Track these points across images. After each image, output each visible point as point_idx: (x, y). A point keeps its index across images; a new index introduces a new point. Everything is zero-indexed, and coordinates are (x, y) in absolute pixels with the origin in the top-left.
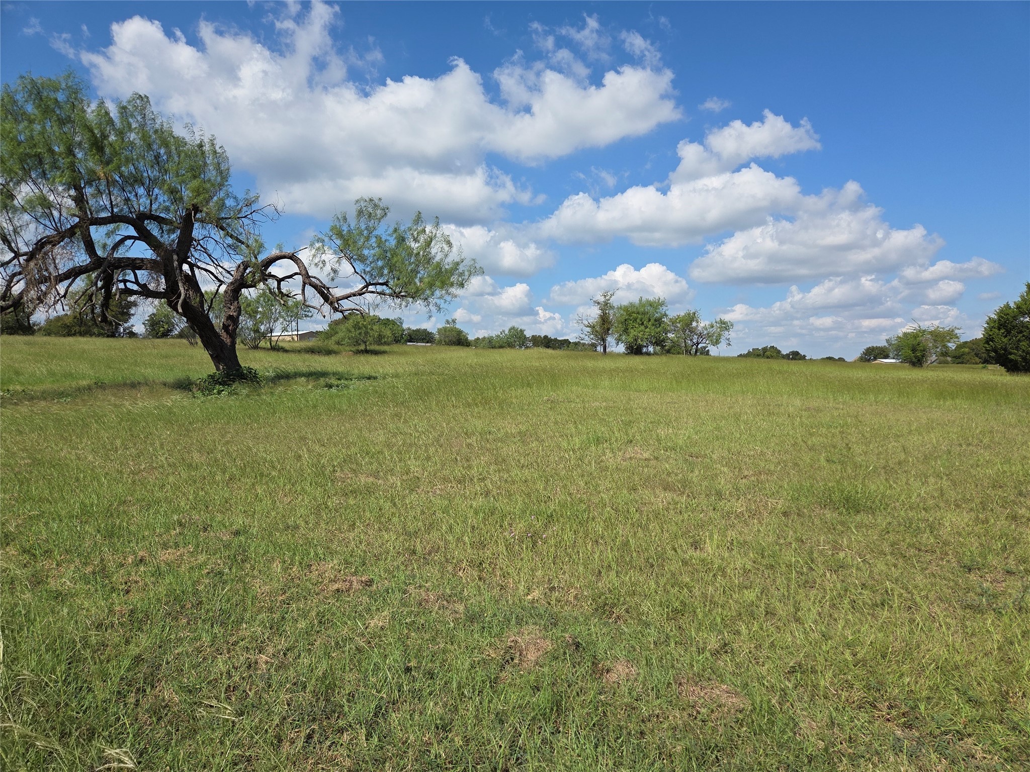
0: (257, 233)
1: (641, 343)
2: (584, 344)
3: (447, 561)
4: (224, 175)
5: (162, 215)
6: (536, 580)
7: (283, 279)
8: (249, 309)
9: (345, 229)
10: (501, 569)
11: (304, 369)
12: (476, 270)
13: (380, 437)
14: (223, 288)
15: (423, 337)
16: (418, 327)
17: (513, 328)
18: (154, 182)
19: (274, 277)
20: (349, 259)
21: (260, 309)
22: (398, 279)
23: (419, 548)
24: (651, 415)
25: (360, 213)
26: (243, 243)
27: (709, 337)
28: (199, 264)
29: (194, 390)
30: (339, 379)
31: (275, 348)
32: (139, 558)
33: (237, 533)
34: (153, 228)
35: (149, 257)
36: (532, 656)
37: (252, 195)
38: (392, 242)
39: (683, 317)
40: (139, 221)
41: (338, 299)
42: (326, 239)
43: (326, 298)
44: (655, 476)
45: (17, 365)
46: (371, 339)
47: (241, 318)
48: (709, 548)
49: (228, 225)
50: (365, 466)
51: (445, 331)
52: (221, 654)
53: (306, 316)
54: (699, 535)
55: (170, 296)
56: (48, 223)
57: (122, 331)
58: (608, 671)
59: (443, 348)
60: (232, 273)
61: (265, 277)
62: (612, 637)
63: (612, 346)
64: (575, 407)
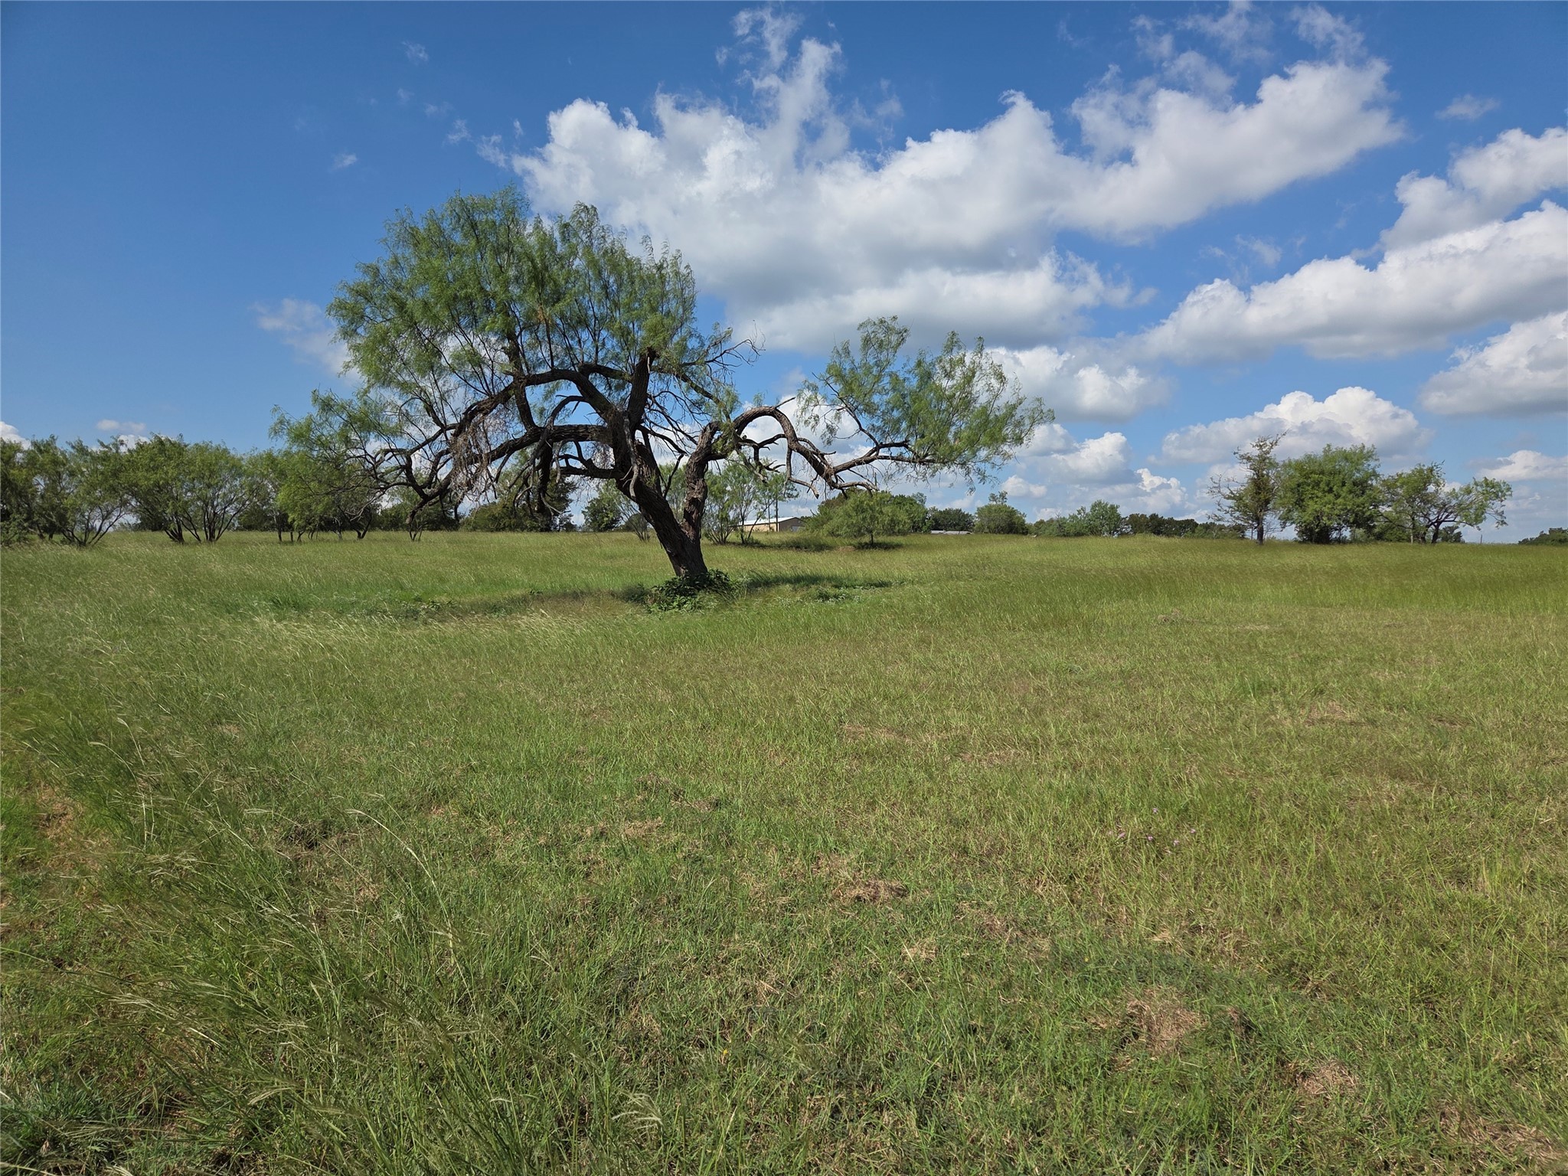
0: (728, 382)
1: (1328, 523)
2: (1221, 527)
3: (1017, 868)
4: (687, 304)
5: (611, 366)
6: (1166, 912)
7: (762, 445)
8: (714, 488)
9: (847, 366)
10: (1106, 889)
11: (788, 572)
12: (1042, 415)
13: (903, 672)
14: (685, 460)
15: (955, 521)
16: (948, 507)
17: (1098, 504)
18: (601, 321)
19: (750, 442)
20: (852, 411)
21: (729, 488)
22: (923, 436)
23: (972, 845)
24: (1355, 647)
25: (867, 342)
26: (710, 397)
27: (1462, 509)
28: (655, 429)
29: (649, 602)
30: (836, 587)
31: (748, 543)
32: (599, 830)
33: (717, 804)
34: (599, 384)
35: (594, 423)
36: (1168, 1034)
37: (723, 330)
38: (914, 382)
39: (1409, 476)
40: (581, 375)
41: (837, 470)
42: (820, 384)
43: (819, 468)
44: (1371, 752)
45: (441, 569)
46: (880, 526)
47: (707, 501)
48: (1487, 883)
49: (693, 374)
50: (883, 716)
51: (990, 512)
52: (709, 974)
53: (790, 496)
54: (1464, 861)
55: (618, 474)
56: (479, 385)
57: (558, 522)
58: (1305, 1075)
59: (985, 538)
60: (696, 439)
61: (739, 442)
62: (1309, 1021)
63: (1273, 530)
64: (1214, 631)
